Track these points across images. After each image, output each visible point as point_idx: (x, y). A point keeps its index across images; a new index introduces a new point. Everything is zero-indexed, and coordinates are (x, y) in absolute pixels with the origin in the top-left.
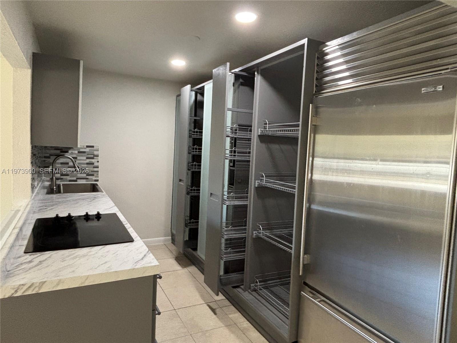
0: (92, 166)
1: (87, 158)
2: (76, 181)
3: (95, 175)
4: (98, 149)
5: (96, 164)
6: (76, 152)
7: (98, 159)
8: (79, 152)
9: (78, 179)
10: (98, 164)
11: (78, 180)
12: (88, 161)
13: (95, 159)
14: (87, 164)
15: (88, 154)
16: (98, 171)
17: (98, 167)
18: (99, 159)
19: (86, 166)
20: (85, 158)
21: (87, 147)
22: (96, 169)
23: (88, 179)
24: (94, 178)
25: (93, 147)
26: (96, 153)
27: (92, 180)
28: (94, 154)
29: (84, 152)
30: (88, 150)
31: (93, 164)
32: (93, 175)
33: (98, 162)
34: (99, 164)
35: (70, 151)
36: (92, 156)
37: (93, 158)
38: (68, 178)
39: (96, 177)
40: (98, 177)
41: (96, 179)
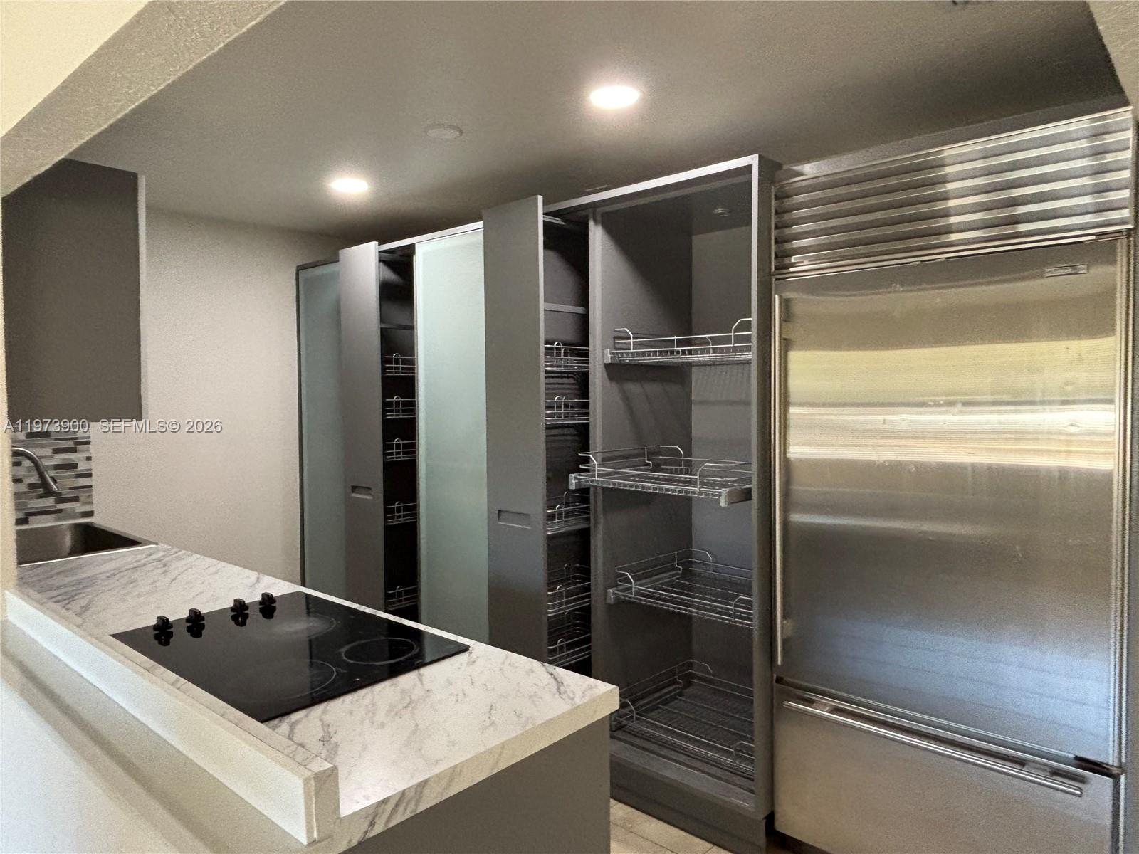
0: (74, 473)
1: (57, 451)
3: (83, 497)
5: (83, 467)
7: (88, 451)
9: (28, 514)
10: (91, 465)
11: (30, 518)
12: (58, 459)
13: (80, 451)
14: (58, 467)
15: (55, 440)
16: (91, 486)
17: (89, 475)
18: (93, 450)
20: (49, 451)
22: (83, 482)
23: (60, 511)
24: (78, 507)
26: (80, 434)
27: (73, 515)
28: (77, 438)
31: (75, 466)
32: (76, 499)
33: (89, 459)
34: (94, 467)
36: (70, 443)
37: (74, 450)
39: (85, 504)
40: (91, 503)
41: (87, 508)
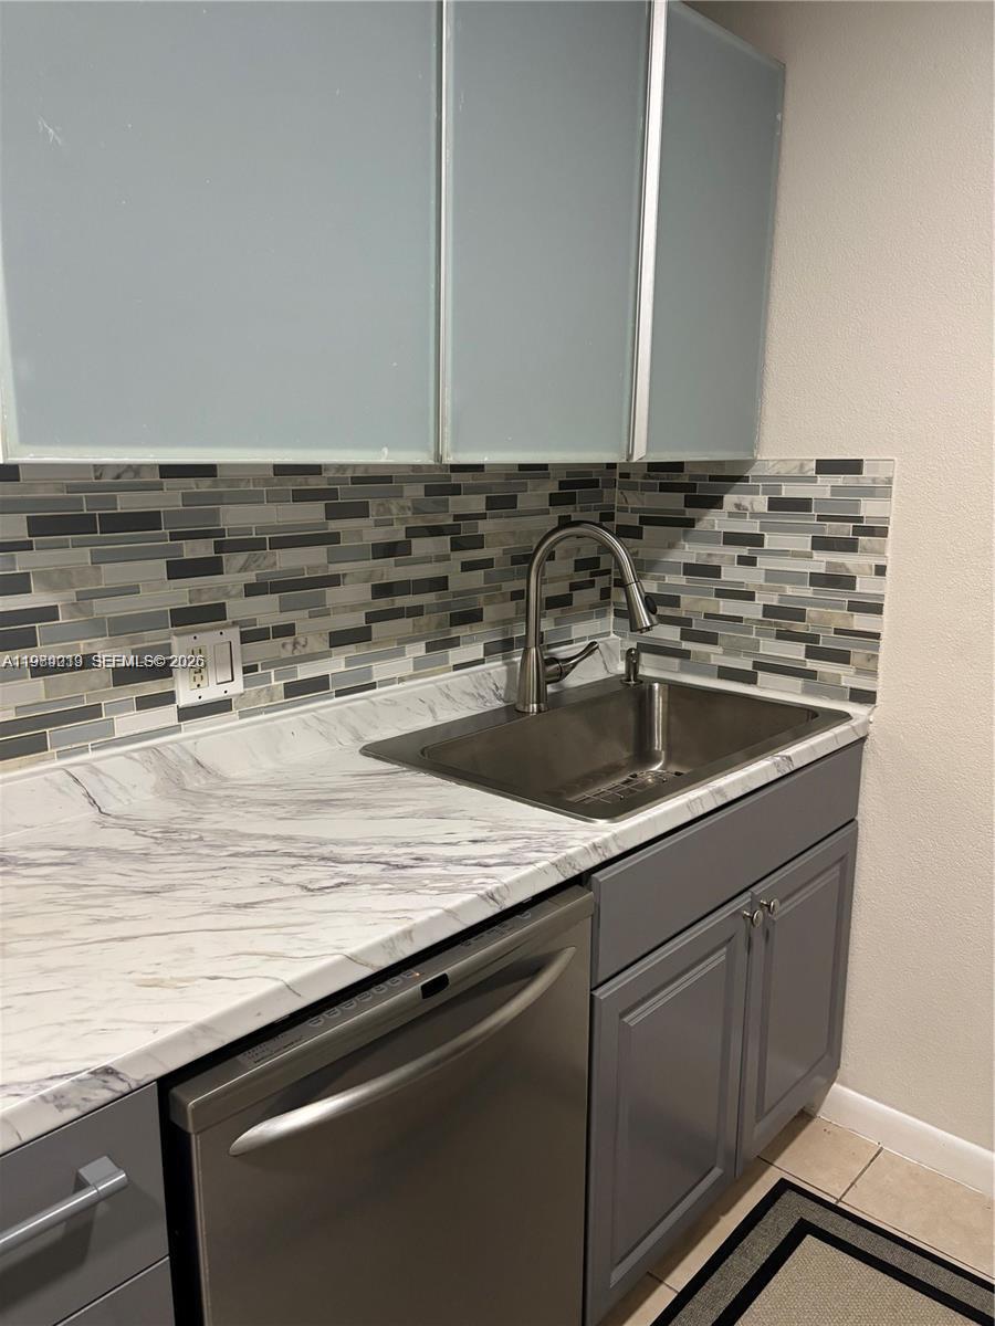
0: (844, 597)
1: (821, 544)
2: (749, 678)
3: (859, 656)
4: (890, 481)
5: (865, 586)
6: (760, 503)
7: (881, 553)
8: (777, 504)
9: (758, 666)
10: (883, 587)
11: (760, 674)
12: (821, 562)
13: (865, 550)
14: (817, 580)
15: (820, 518)
16: (877, 636)
17: (876, 609)
18: (891, 551)
19: (808, 591)
20: (803, 542)
21: (825, 467)
22: (861, 622)
23: (812, 675)
24: (848, 677)
25: (854, 467)
26: (869, 509)
28: (860, 519)
29: (803, 505)
30: (822, 489)
31: (849, 582)
32: (842, 657)
33: (881, 570)
34: (888, 589)
35: (730, 500)
36: (846, 529)
37: (849, 546)
38: (716, 655)
39: (860, 671)
40: (874, 673)
41: (863, 683)
